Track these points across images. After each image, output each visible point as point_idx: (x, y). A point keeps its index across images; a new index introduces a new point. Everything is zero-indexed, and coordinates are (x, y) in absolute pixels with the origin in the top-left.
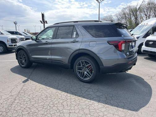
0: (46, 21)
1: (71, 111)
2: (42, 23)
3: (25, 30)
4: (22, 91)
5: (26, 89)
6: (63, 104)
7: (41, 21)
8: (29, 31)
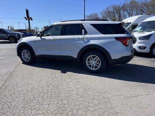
0: (31, 18)
1: (50, 103)
2: (27, 20)
3: (8, 26)
4: (3, 87)
5: (7, 85)
6: (44, 96)
7: (25, 18)
8: (13, 28)
